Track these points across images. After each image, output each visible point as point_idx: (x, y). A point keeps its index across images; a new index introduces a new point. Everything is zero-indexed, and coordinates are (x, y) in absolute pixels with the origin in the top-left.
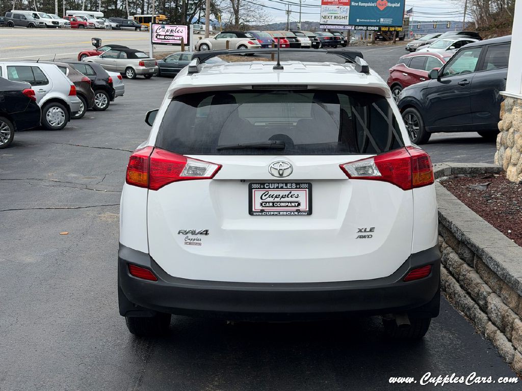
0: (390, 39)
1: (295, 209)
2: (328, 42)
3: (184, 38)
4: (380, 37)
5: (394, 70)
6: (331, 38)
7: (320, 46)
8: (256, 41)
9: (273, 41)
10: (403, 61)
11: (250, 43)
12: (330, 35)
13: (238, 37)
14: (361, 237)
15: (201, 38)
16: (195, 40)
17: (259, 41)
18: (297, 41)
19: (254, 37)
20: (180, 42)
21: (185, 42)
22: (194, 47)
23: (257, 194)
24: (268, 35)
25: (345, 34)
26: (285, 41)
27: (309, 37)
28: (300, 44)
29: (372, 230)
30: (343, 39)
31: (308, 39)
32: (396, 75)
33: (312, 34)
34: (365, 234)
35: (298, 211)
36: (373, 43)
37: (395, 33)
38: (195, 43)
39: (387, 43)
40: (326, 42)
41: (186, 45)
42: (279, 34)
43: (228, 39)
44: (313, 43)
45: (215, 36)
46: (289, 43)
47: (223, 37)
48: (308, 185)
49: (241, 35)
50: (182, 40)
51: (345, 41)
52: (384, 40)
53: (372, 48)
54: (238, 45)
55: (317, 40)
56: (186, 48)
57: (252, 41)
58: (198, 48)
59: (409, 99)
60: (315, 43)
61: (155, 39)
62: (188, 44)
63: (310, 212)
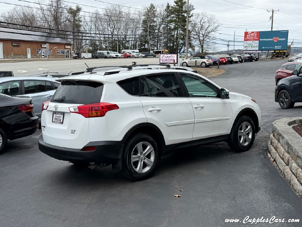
0: (281, 57)
1: (59, 121)
2: (247, 59)
3: (175, 60)
4: (275, 56)
5: (279, 72)
6: (249, 57)
7: (244, 61)
8: (210, 60)
9: (219, 60)
10: (283, 67)
11: (207, 61)
12: (249, 55)
13: (201, 59)
14: (72, 133)
15: (183, 60)
16: (180, 61)
17: (212, 60)
18: (232, 59)
19: (209, 58)
20: (173, 62)
21: (176, 62)
22: (180, 64)
23: (54, 115)
24: (217, 57)
25: (257, 55)
26: (226, 60)
27: (238, 57)
28: (233, 60)
29: (75, 131)
30: (255, 57)
31: (237, 58)
32: (279, 74)
33: (239, 55)
34: (73, 132)
35: (60, 122)
36: (272, 58)
37: (283, 53)
38: (180, 62)
39: (279, 58)
40: (246, 59)
41: (176, 63)
42: (222, 56)
43: (197, 60)
44: (240, 60)
45: (190, 59)
46: (227, 60)
47: (194, 59)
48: (63, 114)
49: (203, 57)
50: (174, 61)
51: (257, 58)
52: (278, 57)
53: (271, 61)
54: (201, 62)
55: (242, 58)
56: (176, 64)
57: (208, 60)
58: (182, 65)
59: (283, 85)
60: (241, 60)
61: (162, 61)
62: (177, 63)
63: (62, 123)
